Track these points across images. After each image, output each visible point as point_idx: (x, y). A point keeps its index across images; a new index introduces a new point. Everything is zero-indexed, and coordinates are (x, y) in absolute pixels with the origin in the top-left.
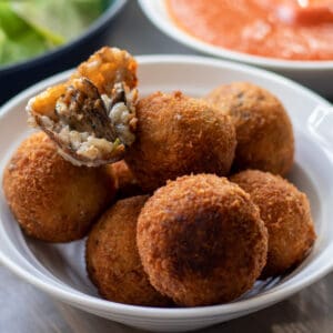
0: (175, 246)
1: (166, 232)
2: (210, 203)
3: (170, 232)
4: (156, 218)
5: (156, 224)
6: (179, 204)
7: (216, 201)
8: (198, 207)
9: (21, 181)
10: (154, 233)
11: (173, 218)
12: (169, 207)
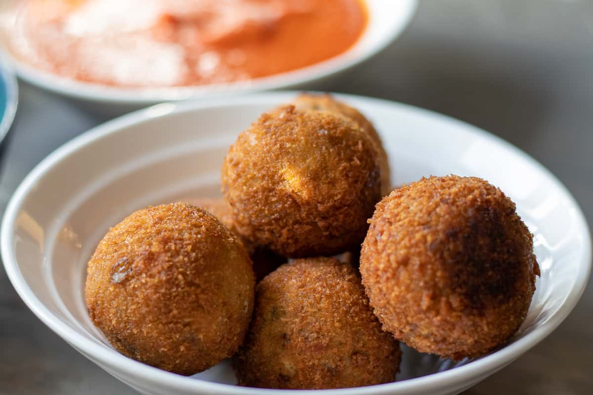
0: (461, 271)
1: (442, 257)
2: (474, 200)
3: (446, 254)
4: (416, 245)
5: (419, 254)
6: (439, 216)
7: (481, 194)
8: (466, 210)
9: (156, 288)
10: (422, 267)
11: (441, 236)
12: (425, 224)
